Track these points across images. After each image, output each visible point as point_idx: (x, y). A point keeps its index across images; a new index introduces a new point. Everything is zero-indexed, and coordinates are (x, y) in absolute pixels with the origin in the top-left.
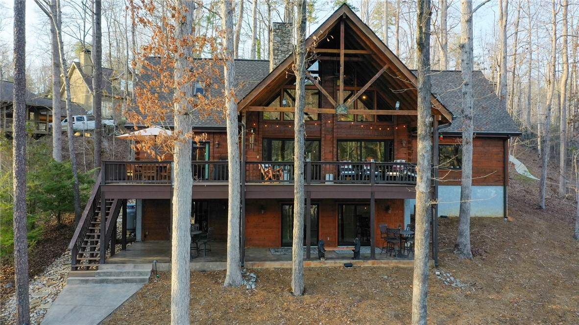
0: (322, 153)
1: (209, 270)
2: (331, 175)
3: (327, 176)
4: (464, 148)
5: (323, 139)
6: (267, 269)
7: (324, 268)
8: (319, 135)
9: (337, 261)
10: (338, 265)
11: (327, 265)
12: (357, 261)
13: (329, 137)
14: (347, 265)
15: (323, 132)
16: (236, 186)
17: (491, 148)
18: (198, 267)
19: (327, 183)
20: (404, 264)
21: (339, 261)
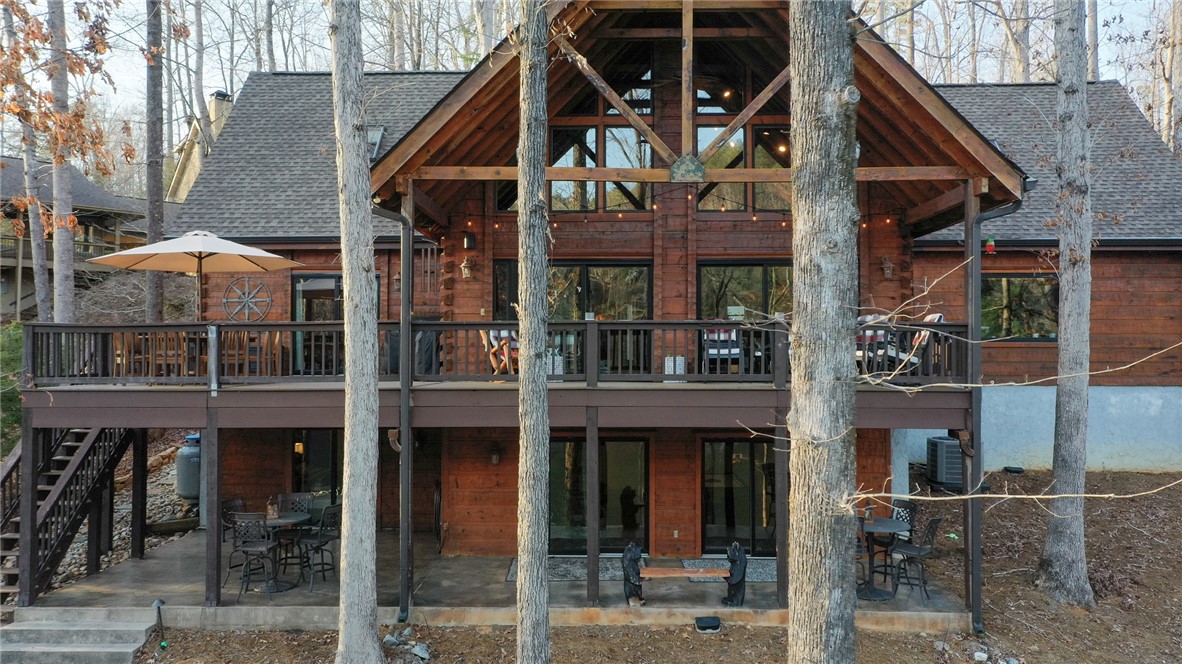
0: (655, 300)
1: (310, 627)
2: (680, 360)
3: (669, 363)
4: (1065, 280)
5: (658, 261)
6: (473, 628)
7: (637, 629)
8: (649, 250)
9: (675, 610)
10: (679, 621)
11: (646, 622)
12: (735, 609)
13: (675, 255)
14: (705, 624)
15: (658, 242)
16: (363, 393)
17: (1147, 283)
18: (281, 619)
19: (668, 384)
20: (877, 622)
21: (681, 610)
